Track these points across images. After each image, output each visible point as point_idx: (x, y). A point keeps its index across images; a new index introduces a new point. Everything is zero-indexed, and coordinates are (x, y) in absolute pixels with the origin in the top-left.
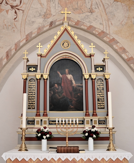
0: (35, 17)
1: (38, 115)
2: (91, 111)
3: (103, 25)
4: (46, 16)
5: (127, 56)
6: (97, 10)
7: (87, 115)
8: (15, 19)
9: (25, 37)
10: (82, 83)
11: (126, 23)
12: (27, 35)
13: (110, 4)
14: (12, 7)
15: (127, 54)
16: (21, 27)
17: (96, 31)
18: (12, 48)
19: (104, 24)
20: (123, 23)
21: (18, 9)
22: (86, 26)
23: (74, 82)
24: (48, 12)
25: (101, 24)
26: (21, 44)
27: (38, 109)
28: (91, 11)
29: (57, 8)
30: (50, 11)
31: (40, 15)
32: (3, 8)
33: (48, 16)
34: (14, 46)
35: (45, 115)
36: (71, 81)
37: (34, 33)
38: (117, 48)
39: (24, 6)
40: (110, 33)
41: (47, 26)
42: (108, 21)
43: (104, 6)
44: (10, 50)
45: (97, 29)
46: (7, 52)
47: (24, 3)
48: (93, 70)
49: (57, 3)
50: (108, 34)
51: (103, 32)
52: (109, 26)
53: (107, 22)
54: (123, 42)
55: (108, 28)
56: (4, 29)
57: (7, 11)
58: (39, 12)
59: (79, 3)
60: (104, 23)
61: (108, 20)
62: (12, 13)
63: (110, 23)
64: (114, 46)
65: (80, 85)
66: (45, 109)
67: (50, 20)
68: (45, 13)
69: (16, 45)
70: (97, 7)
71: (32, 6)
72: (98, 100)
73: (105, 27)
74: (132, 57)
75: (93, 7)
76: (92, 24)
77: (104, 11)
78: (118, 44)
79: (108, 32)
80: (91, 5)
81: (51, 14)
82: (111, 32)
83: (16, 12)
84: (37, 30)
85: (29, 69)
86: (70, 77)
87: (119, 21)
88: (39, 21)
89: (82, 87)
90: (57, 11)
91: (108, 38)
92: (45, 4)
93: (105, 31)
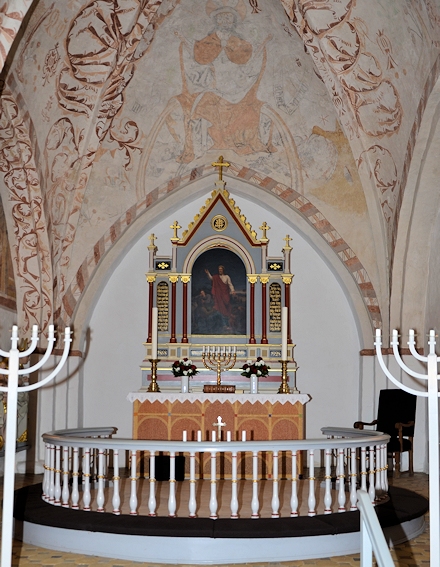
0: (163, 160)
1: (173, 340)
2: (258, 335)
3: (290, 176)
4: (183, 158)
5: (333, 237)
6: (280, 149)
7: (252, 341)
8: (127, 165)
9: (145, 199)
10: (245, 290)
11: (334, 176)
12: (149, 195)
13: (304, 138)
14: (122, 144)
15: (333, 232)
16: (137, 179)
17: (278, 189)
18: (122, 220)
19: (294, 175)
20: (328, 175)
21: (133, 148)
22: (260, 179)
23: (232, 287)
24: (188, 150)
25: (286, 175)
26: (138, 212)
27: (173, 331)
28: (270, 150)
29: (204, 143)
30: (192, 149)
31: (173, 156)
32: (105, 148)
33: (188, 158)
34: (125, 215)
35: (185, 341)
36: (228, 285)
37: (162, 192)
38: (315, 222)
39: (143, 140)
40: (303, 192)
41: (186, 177)
42: (300, 169)
43: (293, 140)
44: (118, 223)
45: (278, 185)
46: (113, 227)
47: (142, 136)
48: (265, 269)
49: (204, 133)
50: (300, 195)
51: (290, 190)
52: (302, 181)
53: (298, 172)
54: (326, 211)
55: (300, 183)
56: (106, 184)
57: (112, 153)
58: (171, 151)
59: (247, 132)
60: (293, 172)
61: (301, 167)
62: (120, 154)
63: (304, 174)
64: (310, 218)
65: (242, 292)
66: (185, 331)
67: (191, 166)
68: (183, 152)
69: (128, 213)
70: (280, 142)
71: (158, 139)
72: (271, 317)
73: (294, 180)
74: (341, 240)
75: (273, 141)
76: (270, 175)
77: (293, 150)
78: (317, 214)
79: (299, 192)
80: (270, 139)
81: (192, 155)
82: (305, 192)
83: (128, 154)
84: (166, 185)
85: (157, 264)
86: (225, 278)
87: (321, 170)
88: (171, 169)
89: (245, 296)
90: (205, 149)
91: (299, 202)
92: (183, 135)
93: (294, 188)
